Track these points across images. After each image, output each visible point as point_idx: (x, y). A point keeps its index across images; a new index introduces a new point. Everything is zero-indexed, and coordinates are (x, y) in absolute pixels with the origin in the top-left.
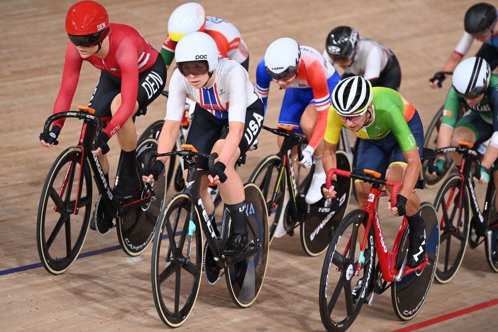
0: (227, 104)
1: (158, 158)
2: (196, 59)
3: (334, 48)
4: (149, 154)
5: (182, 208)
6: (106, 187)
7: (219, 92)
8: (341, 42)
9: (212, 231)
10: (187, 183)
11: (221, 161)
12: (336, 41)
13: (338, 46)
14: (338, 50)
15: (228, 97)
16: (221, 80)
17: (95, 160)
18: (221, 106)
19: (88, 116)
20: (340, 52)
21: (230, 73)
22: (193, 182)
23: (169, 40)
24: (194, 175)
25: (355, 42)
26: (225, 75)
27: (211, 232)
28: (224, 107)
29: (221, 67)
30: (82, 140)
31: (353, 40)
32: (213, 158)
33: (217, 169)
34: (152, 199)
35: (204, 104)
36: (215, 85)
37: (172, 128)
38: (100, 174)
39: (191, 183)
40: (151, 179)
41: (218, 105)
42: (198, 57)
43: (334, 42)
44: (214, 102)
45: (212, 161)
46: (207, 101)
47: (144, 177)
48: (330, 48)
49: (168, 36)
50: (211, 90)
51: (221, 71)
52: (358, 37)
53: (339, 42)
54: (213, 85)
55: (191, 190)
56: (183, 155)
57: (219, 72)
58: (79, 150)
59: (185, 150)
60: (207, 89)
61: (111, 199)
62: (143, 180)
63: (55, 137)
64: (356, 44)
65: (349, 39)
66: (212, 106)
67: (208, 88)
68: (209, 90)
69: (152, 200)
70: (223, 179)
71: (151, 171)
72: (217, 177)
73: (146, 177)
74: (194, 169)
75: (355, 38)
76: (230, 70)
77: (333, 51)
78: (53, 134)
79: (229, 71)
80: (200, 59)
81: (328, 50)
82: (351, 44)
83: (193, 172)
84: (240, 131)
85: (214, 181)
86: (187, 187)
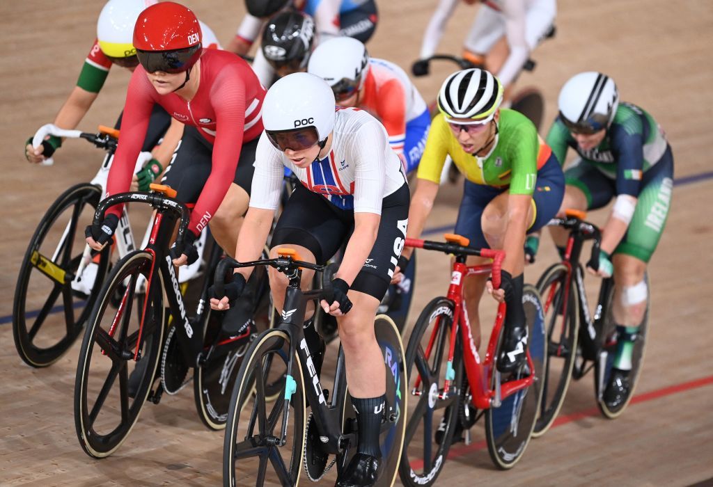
0: (353, 185)
1: (237, 270)
2: (296, 125)
3: (274, 49)
4: (223, 262)
5: (276, 354)
6: (183, 317)
7: (338, 166)
8: (287, 38)
9: (320, 393)
10: (284, 312)
11: (342, 278)
12: (279, 37)
13: (280, 45)
14: (282, 52)
15: (353, 174)
16: (342, 146)
17: (171, 273)
18: (342, 188)
19: (166, 201)
20: (285, 55)
21: (357, 132)
22: (294, 311)
23: (97, 50)
24: (296, 299)
25: (309, 38)
26: (349, 137)
27: (318, 394)
28: (348, 189)
29: (342, 124)
30: (153, 240)
31: (305, 35)
32: (330, 271)
33: (336, 290)
34: (253, 337)
35: (313, 185)
36: (332, 154)
37: (261, 221)
38: (175, 295)
39: (290, 313)
40: (225, 304)
41: (338, 187)
42: (297, 123)
43: (275, 38)
44: (330, 181)
45: (329, 277)
46: (318, 180)
47: (213, 300)
48: (268, 50)
49: (96, 42)
50: (326, 162)
51: (342, 131)
52: (314, 30)
53: (283, 38)
54: (329, 155)
55: (291, 323)
56: (279, 266)
57: (339, 133)
58: (148, 256)
59: (282, 258)
60: (319, 162)
61: (190, 336)
62: (212, 304)
63: (110, 233)
64: (311, 42)
65: (300, 33)
66: (326, 188)
67: (321, 160)
68: (322, 162)
69: (251, 340)
70: (346, 307)
71: (226, 290)
72: (336, 304)
73: (217, 301)
74: (296, 290)
75: (310, 33)
76: (357, 127)
77: (274, 54)
78: (108, 228)
79: (355, 131)
80: (302, 126)
81: (264, 53)
82: (302, 43)
83: (294, 294)
84: (374, 229)
85: (330, 311)
86: (285, 319)
